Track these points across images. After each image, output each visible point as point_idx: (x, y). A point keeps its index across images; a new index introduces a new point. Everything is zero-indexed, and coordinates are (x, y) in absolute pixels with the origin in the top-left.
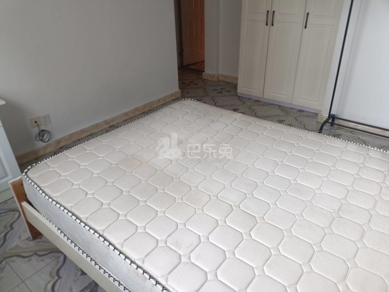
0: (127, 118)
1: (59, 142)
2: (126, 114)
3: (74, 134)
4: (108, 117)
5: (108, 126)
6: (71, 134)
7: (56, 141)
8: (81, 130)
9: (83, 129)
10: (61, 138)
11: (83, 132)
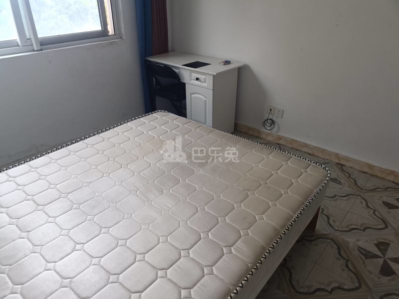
0: (370, 172)
1: (281, 139)
2: (370, 167)
3: (297, 141)
4: (343, 153)
5: (337, 161)
6: (293, 140)
7: (278, 136)
8: (304, 143)
9: (307, 144)
10: (283, 137)
11: (306, 146)
